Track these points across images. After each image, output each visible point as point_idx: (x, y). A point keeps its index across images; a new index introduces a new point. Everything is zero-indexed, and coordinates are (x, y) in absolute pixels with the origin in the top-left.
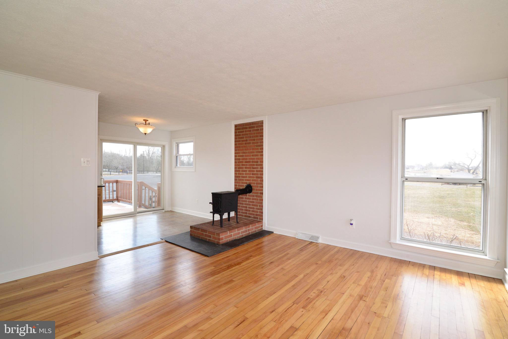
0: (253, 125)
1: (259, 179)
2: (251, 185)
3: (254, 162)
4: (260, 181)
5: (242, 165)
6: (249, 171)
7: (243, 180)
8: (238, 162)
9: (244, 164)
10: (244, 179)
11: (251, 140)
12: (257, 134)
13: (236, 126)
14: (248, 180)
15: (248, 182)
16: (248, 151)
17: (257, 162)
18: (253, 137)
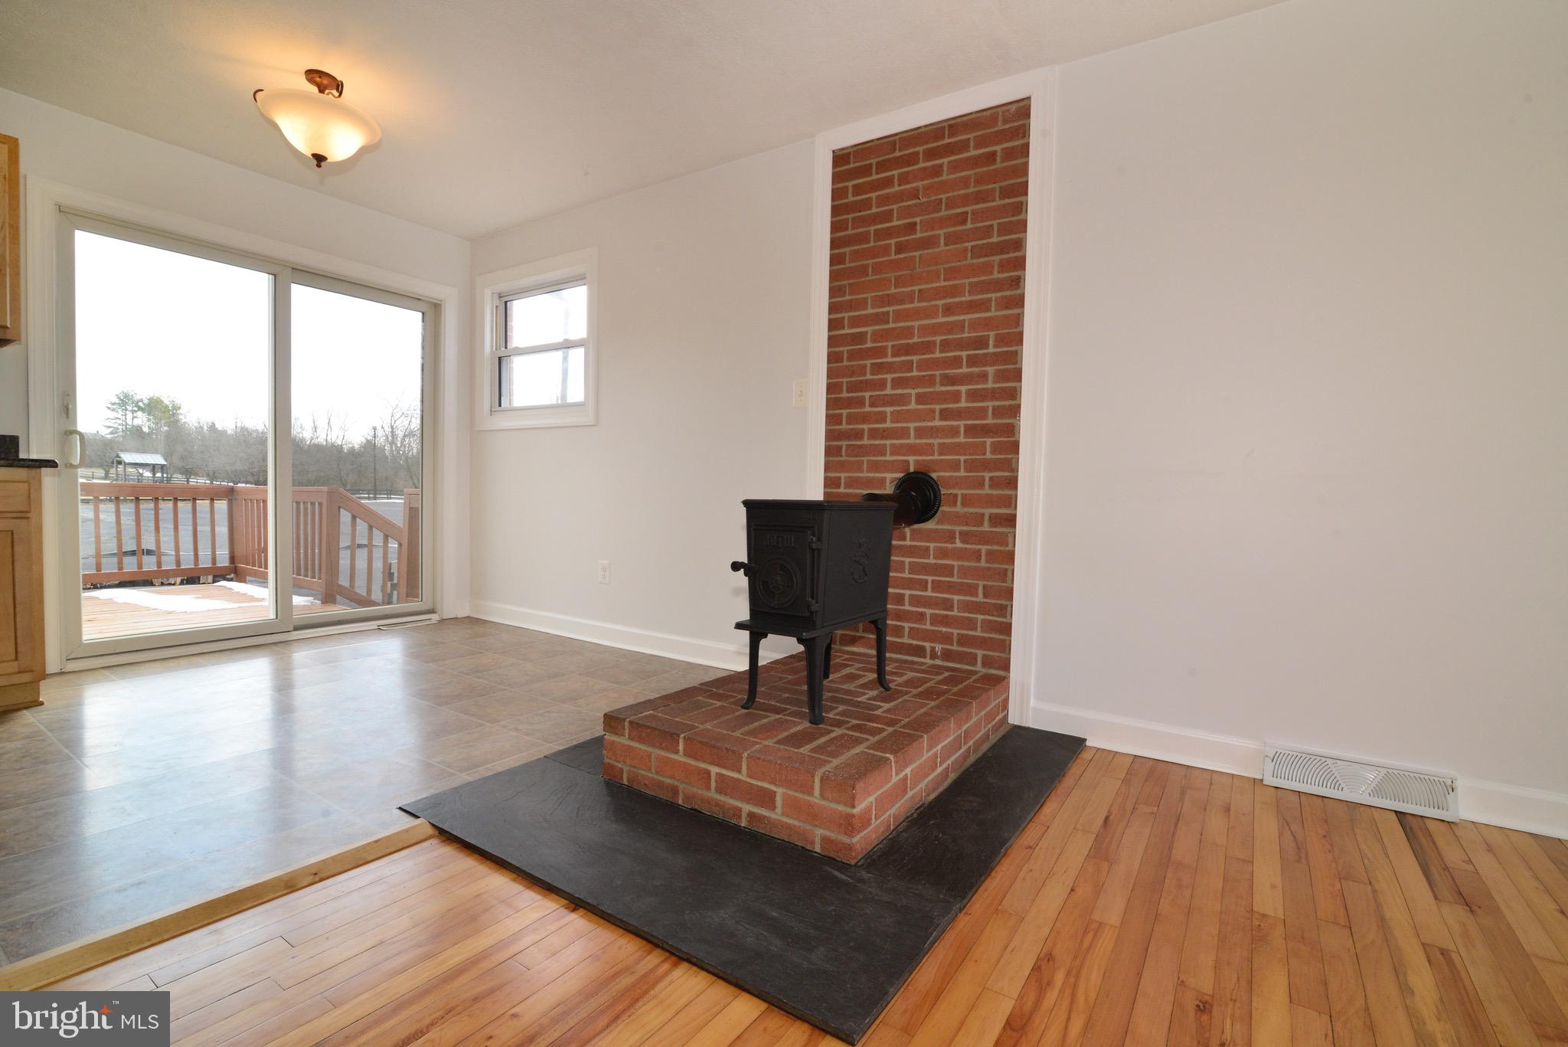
0: (951, 135)
1: (989, 441)
2: (934, 475)
3: (961, 345)
4: (994, 451)
5: (878, 368)
6: (920, 399)
7: (881, 451)
8: (852, 356)
9: (889, 359)
10: (888, 442)
11: (942, 222)
12: (979, 181)
13: (840, 158)
14: (912, 450)
15: (911, 459)
16: (916, 288)
17: (982, 343)
18: (951, 203)
